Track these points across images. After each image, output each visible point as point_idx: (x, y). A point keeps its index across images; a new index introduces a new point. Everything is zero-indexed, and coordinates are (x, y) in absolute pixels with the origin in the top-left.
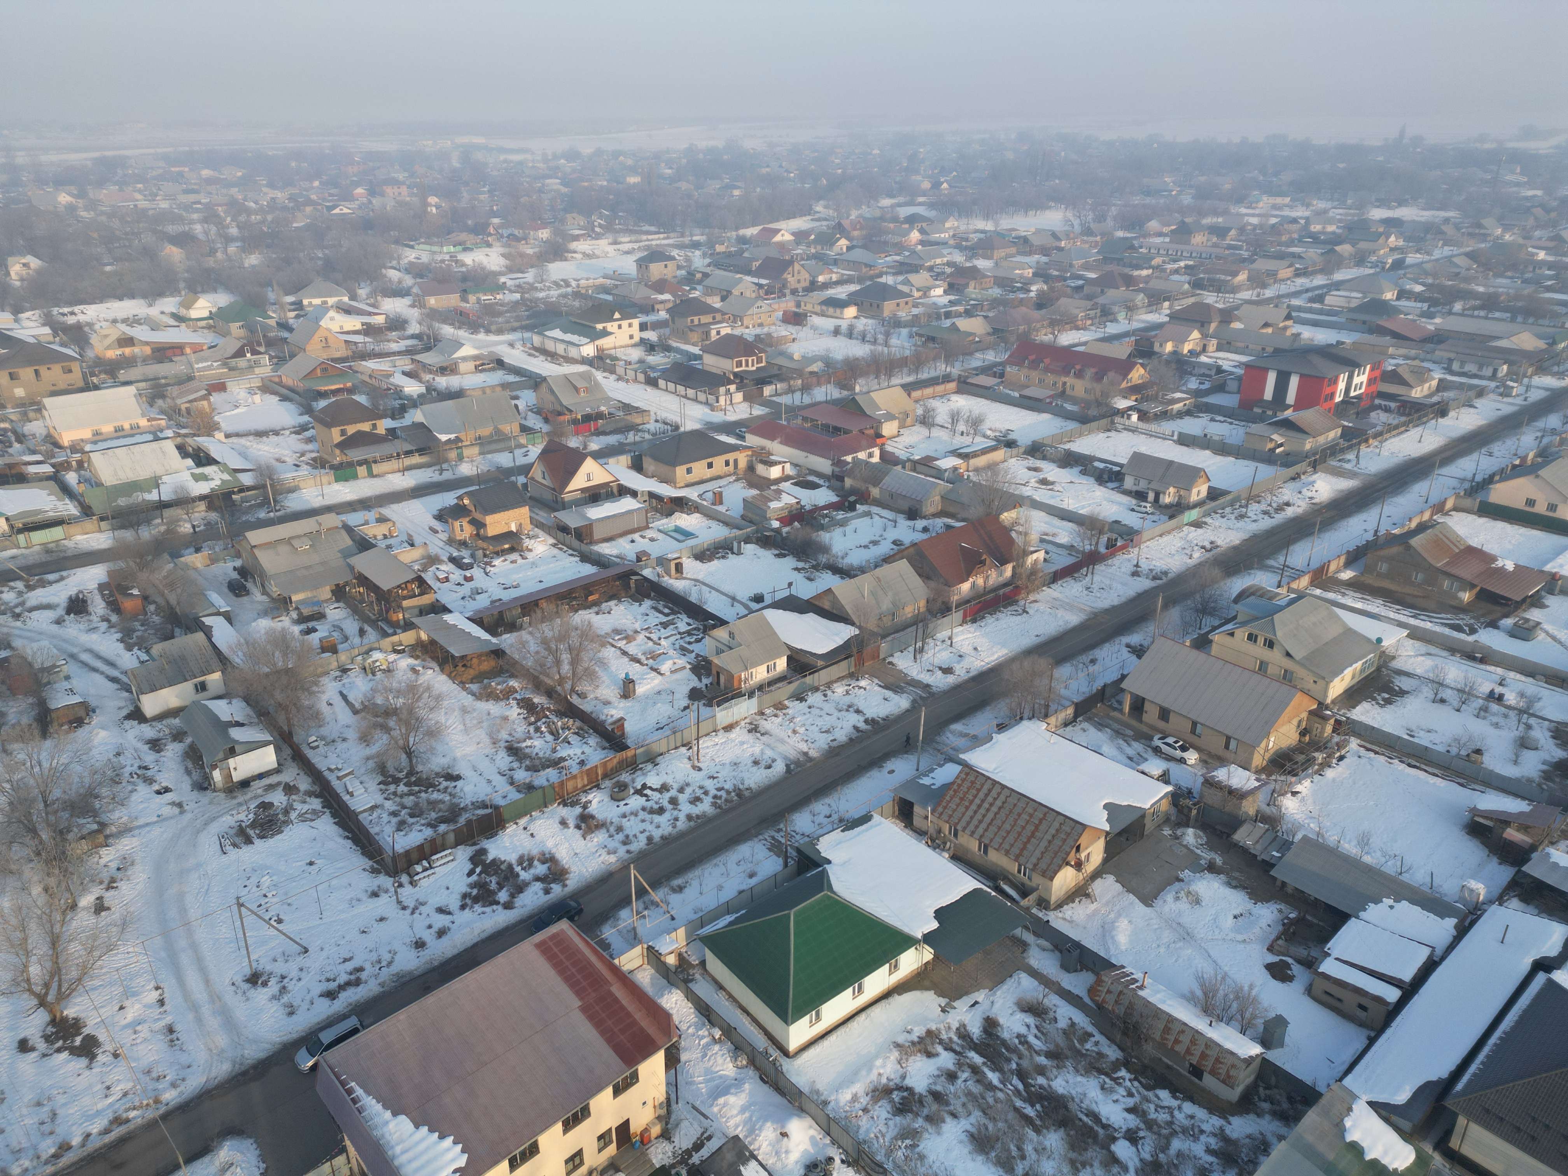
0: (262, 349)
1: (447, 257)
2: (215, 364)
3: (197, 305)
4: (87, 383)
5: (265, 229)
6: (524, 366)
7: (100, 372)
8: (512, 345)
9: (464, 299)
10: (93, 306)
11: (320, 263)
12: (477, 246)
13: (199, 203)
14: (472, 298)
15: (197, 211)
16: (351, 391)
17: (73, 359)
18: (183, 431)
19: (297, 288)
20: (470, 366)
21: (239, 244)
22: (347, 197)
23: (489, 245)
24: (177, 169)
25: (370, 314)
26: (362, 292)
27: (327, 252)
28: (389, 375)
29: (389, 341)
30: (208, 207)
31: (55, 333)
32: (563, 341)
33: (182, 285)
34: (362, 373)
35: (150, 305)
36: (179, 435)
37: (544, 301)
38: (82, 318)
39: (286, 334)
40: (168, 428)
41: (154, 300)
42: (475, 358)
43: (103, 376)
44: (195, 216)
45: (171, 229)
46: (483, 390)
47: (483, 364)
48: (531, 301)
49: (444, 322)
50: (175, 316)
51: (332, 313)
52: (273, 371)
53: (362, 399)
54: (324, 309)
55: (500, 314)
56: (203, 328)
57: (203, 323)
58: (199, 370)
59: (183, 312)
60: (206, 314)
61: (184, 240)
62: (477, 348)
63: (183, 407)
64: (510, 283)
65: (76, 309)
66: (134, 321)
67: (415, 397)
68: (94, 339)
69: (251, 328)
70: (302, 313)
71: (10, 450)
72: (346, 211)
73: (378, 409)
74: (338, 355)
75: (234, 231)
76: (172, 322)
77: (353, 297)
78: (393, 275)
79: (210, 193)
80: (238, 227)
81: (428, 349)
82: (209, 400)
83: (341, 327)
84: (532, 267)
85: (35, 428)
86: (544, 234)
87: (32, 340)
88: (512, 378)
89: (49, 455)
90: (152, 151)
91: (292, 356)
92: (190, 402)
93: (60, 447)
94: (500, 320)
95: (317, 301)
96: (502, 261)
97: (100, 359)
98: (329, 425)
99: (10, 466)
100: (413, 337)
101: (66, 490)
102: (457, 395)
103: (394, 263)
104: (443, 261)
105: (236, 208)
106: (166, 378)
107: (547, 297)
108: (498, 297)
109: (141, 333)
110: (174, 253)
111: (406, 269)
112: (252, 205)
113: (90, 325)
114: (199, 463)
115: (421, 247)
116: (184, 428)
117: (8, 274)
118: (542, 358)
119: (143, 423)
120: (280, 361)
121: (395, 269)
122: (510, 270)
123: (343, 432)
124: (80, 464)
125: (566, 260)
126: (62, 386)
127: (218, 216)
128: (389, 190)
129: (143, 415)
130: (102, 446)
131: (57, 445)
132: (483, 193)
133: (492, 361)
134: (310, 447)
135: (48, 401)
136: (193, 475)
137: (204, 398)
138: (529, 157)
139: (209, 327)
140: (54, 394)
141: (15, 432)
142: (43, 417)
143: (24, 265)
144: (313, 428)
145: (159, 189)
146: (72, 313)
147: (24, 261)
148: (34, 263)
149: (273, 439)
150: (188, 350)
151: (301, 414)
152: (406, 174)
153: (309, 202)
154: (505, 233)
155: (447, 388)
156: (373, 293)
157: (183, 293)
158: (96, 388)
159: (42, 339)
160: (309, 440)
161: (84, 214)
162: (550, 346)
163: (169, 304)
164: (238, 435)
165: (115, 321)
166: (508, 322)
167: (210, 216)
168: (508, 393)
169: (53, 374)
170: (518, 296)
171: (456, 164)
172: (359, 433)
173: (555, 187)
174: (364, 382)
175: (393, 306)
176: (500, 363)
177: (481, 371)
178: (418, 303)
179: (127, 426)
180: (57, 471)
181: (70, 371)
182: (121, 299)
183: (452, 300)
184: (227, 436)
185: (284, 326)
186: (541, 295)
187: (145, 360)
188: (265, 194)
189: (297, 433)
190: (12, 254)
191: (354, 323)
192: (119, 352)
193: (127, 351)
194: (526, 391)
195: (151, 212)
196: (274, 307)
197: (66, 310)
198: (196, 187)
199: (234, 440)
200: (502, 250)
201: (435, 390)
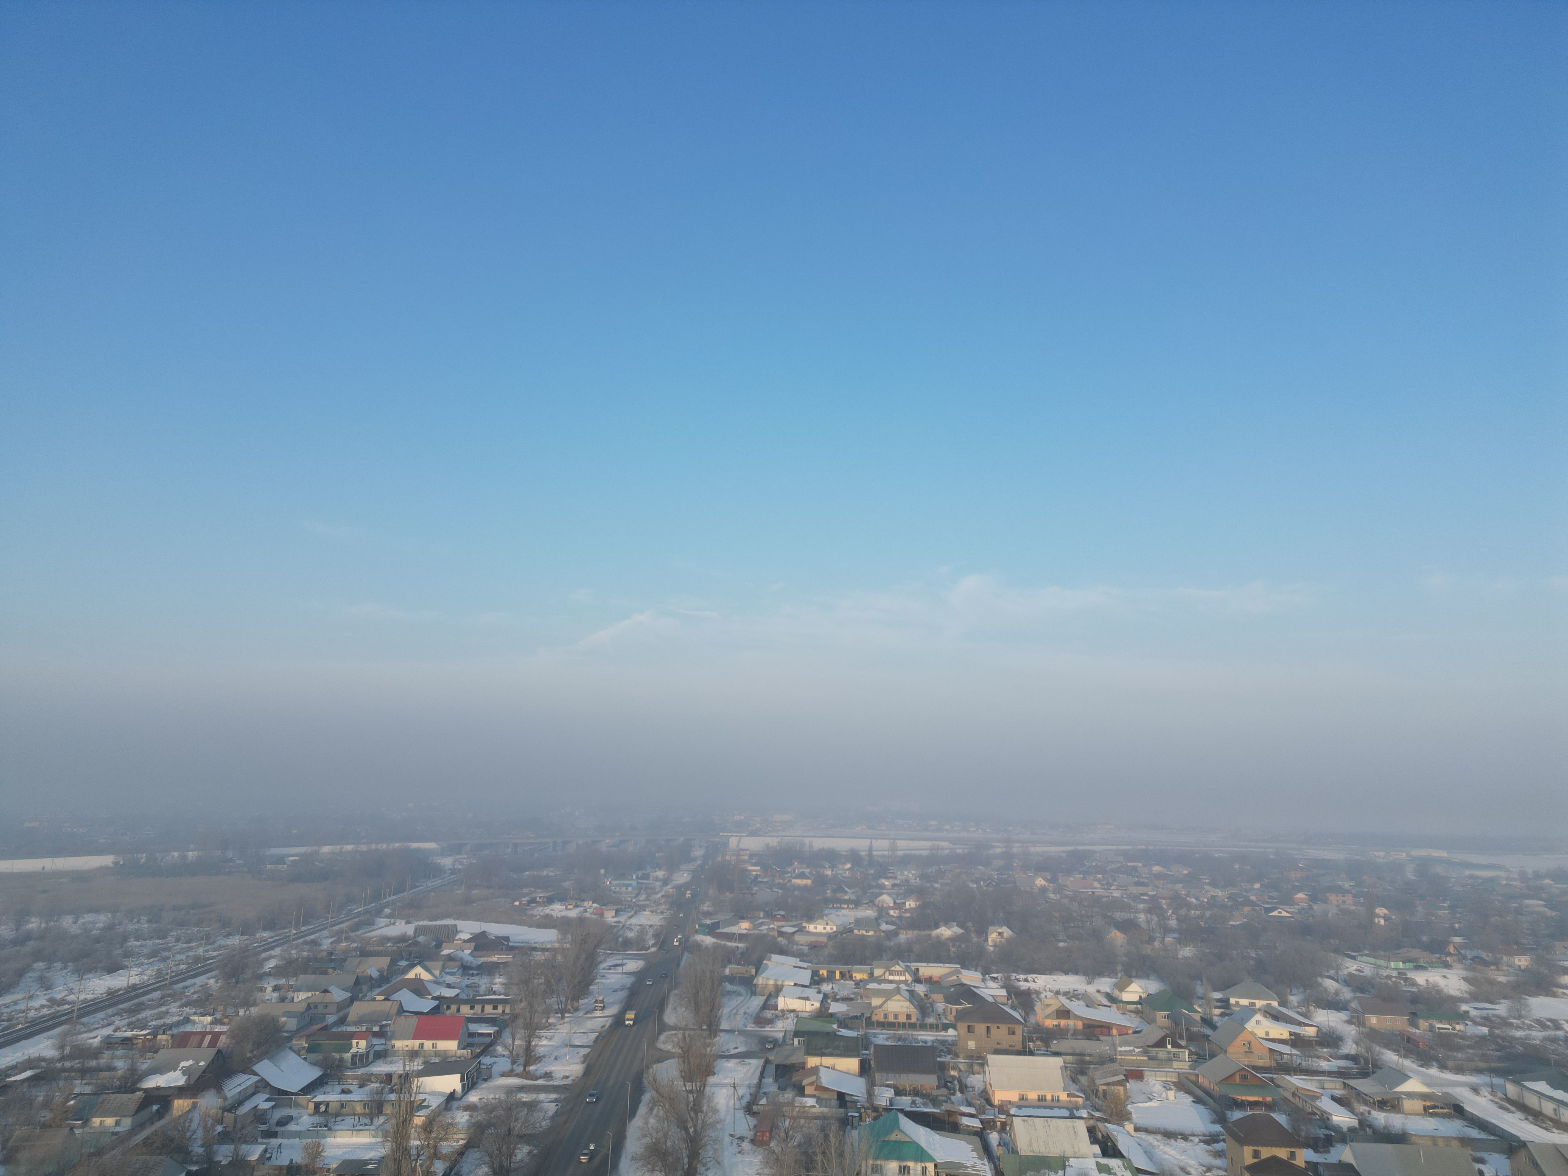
0: (1183, 1043)
1: (1395, 974)
2: (1137, 1050)
3: (1130, 989)
4: (1024, 1047)
5: (1202, 924)
6: (1494, 1121)
7: (1037, 1038)
8: (1475, 1090)
9: (1413, 1024)
10: (1044, 977)
11: (1252, 963)
12: (1432, 965)
13: (1146, 895)
14: (1423, 1024)
15: (1144, 901)
16: (1270, 1107)
17: (1017, 1022)
18: (1097, 1114)
19: (1226, 984)
20: (1417, 1105)
21: (1176, 935)
22: (1287, 900)
23: (1447, 966)
24: (1132, 864)
25: (1300, 1024)
26: (1294, 999)
27: (1261, 952)
28: (1315, 1097)
29: (1319, 1057)
30: (1154, 899)
31: (1009, 997)
32: (1551, 1099)
33: (1119, 968)
34: (1285, 1089)
35: (1089, 983)
36: (1091, 1117)
37: (1522, 1041)
38: (1032, 985)
39: (1208, 1031)
40: (1084, 1107)
41: (1093, 979)
42: (1424, 1097)
43: (1038, 1043)
44: (1141, 906)
45: (1119, 915)
46: (1434, 1139)
47: (1434, 1107)
48: (1504, 1039)
49: (1387, 1046)
50: (1110, 997)
51: (1258, 1017)
52: (1192, 1068)
53: (1281, 1119)
54: (1251, 1011)
55: (1459, 1048)
56: (1131, 1011)
57: (1132, 1007)
58: (1121, 1052)
59: (1116, 993)
60: (1135, 998)
61: (1127, 926)
62: (1428, 1085)
63: (1101, 1088)
64: (1473, 1013)
65: (1030, 977)
66: (1073, 995)
67: (1345, 1129)
68: (1038, 1007)
69: (1175, 1019)
70: (1228, 1012)
71: (953, 1098)
72: (1284, 914)
73: (1299, 1136)
74: (1260, 1063)
75: (1173, 923)
76: (1105, 1001)
77: (1283, 1003)
78: (1330, 985)
79: (1157, 887)
80: (1177, 919)
81: (1364, 1074)
82: (1125, 1086)
83: (1267, 1033)
84: (1505, 998)
85: (975, 1081)
86: (1522, 961)
87: (991, 999)
88: (1474, 1133)
89: (981, 1111)
90: (1114, 847)
91: (1212, 1055)
92: (1108, 1084)
93: (991, 1105)
94: (1460, 1055)
95: (1244, 1002)
96: (1464, 986)
97: (1039, 1026)
98: (1242, 1141)
99: (950, 1113)
100: (1347, 1057)
101: (986, 1150)
102: (1399, 1138)
103: (1332, 972)
104: (1389, 977)
105: (1178, 902)
106: (1090, 1055)
107: (1528, 1037)
108: (1458, 1027)
109: (1077, 1007)
110: (1117, 937)
111: (1345, 981)
112: (1193, 900)
113: (1038, 993)
114: (1105, 1153)
115: (1365, 958)
116: (1098, 1110)
117: (987, 940)
118: (1519, 1115)
119: (1063, 1097)
120: (1199, 1058)
121: (1332, 979)
122: (1474, 997)
123: (1256, 1154)
124: (1004, 1124)
125: (1554, 995)
126: (1004, 1046)
127: (1161, 908)
128: (1333, 898)
129: (1065, 1089)
130: (1025, 1112)
131: (989, 1101)
132: (1443, 908)
133: (1447, 1106)
134: (1218, 1162)
135: (991, 1058)
136: (1098, 1164)
137: (1120, 1083)
138: (1502, 874)
139: (1137, 1012)
140: (997, 1052)
141: (960, 1081)
142: (984, 1072)
143: (1000, 934)
144: (1224, 1140)
145: (1115, 880)
146: (1026, 980)
147: (1000, 930)
148: (1007, 932)
149: (1181, 1143)
150: (1115, 1032)
151: (1213, 1122)
152: (1353, 883)
153: (1248, 903)
154: (1470, 954)
155: (1385, 1128)
156: (1306, 1002)
157: (1119, 975)
158: (1031, 1053)
159: (999, 1000)
160: (1218, 1154)
161: (1052, 896)
162: (1532, 1101)
163: (1105, 984)
164: (1146, 1130)
165: (1058, 993)
166: (1470, 1060)
167: (1154, 907)
168: (1469, 1152)
169: (1000, 1033)
170: (1485, 1030)
171: (1410, 875)
172: (1274, 1159)
173: (1537, 909)
174: (1285, 1099)
175: (1327, 1019)
176: (1458, 1111)
177: (1432, 1115)
178: (1356, 1020)
179: (1049, 1097)
180: (984, 1129)
181: (1014, 1033)
182: (1066, 974)
183: (1398, 1023)
184: (1137, 1129)
185: (1207, 1022)
186: (1519, 1034)
187: (1076, 1033)
188: (1207, 891)
189: (1207, 1142)
190: (993, 924)
191: (1281, 1031)
192: (1055, 1022)
193: (1063, 1022)
194: (1496, 1155)
195: (1104, 899)
196: (1200, 1002)
197: (1022, 977)
198: (1146, 881)
199: (1143, 1135)
200: (1464, 973)
201: (1370, 1126)
